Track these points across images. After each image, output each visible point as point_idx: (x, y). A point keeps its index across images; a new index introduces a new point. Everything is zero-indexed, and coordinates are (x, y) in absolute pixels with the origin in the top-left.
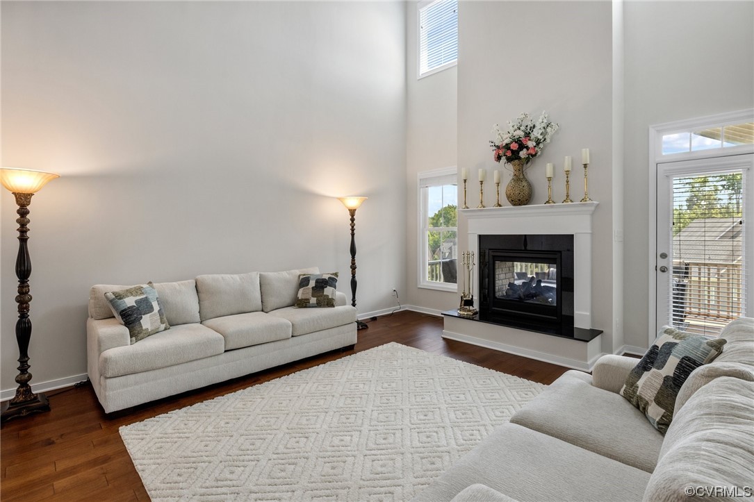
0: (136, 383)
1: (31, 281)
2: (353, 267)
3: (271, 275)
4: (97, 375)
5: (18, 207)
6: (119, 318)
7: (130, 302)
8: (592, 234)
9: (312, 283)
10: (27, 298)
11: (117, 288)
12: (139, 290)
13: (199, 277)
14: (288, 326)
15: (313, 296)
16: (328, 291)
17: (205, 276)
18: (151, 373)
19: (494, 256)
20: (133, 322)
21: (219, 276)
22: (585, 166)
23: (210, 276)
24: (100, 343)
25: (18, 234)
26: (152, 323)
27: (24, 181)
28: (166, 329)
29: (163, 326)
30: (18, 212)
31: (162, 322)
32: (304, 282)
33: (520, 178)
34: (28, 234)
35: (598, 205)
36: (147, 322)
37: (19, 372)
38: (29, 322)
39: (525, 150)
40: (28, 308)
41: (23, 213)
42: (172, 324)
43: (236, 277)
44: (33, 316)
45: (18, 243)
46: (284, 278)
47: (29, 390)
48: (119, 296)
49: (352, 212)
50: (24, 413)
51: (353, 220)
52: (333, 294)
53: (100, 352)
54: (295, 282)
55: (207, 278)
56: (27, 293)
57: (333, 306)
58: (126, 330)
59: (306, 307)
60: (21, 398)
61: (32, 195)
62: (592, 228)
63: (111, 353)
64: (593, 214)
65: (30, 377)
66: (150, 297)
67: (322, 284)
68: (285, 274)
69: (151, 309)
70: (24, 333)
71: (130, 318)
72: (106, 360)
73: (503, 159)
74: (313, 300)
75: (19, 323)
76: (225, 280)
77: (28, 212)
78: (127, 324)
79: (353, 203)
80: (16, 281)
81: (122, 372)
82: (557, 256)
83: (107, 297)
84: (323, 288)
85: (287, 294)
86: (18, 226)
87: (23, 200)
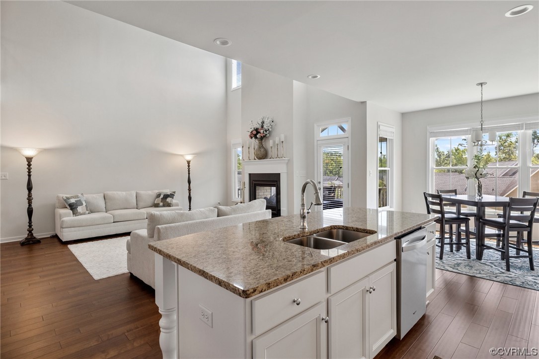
0: (75, 231)
1: (33, 192)
2: (190, 190)
3: (142, 192)
4: (60, 228)
5: (27, 163)
6: (68, 207)
7: (73, 201)
8: (287, 173)
9: (162, 196)
10: (31, 198)
11: (68, 196)
12: (77, 197)
13: (105, 192)
14: (144, 214)
15: (161, 202)
16: (169, 200)
17: (108, 192)
18: (81, 228)
19: (255, 184)
20: (74, 209)
21: (115, 192)
22: (282, 142)
23: (111, 192)
24: (60, 215)
25: (28, 173)
26: (82, 210)
27: (29, 153)
28: (89, 213)
29: (87, 212)
30: (28, 165)
31: (87, 210)
32: (159, 196)
33: (261, 146)
34: (31, 173)
35: (289, 160)
36: (80, 209)
37: (28, 227)
38: (32, 208)
39: (259, 134)
40: (31, 202)
41: (29, 165)
42: (92, 212)
43: (124, 193)
44: (33, 205)
45: (27, 177)
46: (148, 194)
47: (32, 234)
48: (68, 198)
49: (189, 162)
50: (31, 242)
51: (189, 166)
52: (171, 201)
53: (60, 219)
54: (155, 196)
55: (110, 193)
56: (31, 196)
57: (170, 206)
58: (71, 212)
59: (158, 207)
60: (30, 237)
61: (32, 158)
62: (287, 171)
63: (65, 219)
64: (287, 164)
65: (33, 229)
66: (82, 199)
67: (166, 196)
68: (150, 192)
69: (82, 204)
70: (30, 212)
71: (73, 207)
72: (63, 221)
73: (253, 138)
74: (161, 204)
75: (28, 208)
76: (119, 194)
77: (31, 165)
78: (71, 209)
79: (189, 158)
80: (27, 192)
81: (69, 226)
82: (276, 183)
83: (63, 199)
84: (166, 198)
85: (150, 201)
86: (28, 170)
87: (29, 160)
